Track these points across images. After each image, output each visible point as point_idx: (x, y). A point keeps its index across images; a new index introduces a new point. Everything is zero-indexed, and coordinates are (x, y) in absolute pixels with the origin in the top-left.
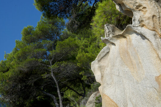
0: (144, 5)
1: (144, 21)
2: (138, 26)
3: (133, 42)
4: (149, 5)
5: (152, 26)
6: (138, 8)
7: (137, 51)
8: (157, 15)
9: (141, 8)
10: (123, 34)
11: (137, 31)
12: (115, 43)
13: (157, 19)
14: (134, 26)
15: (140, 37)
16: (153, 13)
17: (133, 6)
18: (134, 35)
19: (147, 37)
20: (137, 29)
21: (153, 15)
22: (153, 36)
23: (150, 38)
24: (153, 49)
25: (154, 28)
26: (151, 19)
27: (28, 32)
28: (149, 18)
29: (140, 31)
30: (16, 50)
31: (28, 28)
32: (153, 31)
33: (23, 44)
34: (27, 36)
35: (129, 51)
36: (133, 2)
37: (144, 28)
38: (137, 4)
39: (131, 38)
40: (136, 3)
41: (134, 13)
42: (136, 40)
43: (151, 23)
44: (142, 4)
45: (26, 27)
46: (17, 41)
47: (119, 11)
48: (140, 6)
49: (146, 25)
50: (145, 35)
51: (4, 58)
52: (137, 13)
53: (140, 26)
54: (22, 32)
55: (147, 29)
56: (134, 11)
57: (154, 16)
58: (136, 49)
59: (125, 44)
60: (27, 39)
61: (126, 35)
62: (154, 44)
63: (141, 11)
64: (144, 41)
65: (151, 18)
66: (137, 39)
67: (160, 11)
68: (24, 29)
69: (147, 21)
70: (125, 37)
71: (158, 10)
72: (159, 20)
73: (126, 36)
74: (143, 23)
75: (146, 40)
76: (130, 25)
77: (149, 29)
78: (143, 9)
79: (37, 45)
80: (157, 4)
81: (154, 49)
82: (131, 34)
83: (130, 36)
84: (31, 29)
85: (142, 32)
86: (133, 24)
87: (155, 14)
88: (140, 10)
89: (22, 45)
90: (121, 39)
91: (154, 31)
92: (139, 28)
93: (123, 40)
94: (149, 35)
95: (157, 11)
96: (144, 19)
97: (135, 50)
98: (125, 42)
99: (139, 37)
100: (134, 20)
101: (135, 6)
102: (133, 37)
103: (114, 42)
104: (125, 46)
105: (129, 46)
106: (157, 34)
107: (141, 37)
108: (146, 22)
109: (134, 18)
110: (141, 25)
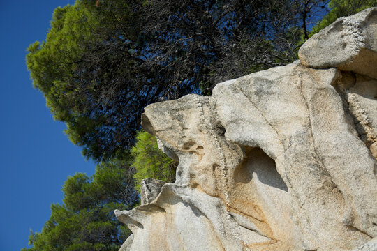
0: (200, 143)
1: (197, 176)
2: (185, 187)
3: (178, 221)
4: (207, 142)
5: (213, 186)
6: (188, 148)
7: (184, 240)
8: (221, 162)
9: (194, 148)
10: (157, 202)
11: (183, 196)
12: (142, 222)
13: (222, 172)
14: (177, 187)
15: (191, 211)
16: (213, 160)
17: (179, 144)
18: (180, 206)
19: (203, 211)
20: (183, 193)
21: (213, 163)
22: (215, 208)
23: (210, 213)
24: (214, 237)
25: (217, 190)
26: (210, 172)
27: (76, 187)
28: (206, 170)
29: (188, 197)
30: (52, 225)
31: (75, 177)
32: (215, 196)
33: (65, 211)
34: (73, 196)
35: (168, 240)
36: (178, 134)
37: (196, 191)
38: (186, 140)
39: (173, 213)
40: (183, 137)
41: (181, 157)
42: (182, 215)
43: (211, 180)
44: (196, 140)
45: (70, 177)
46: (54, 206)
47: (163, 151)
48: (191, 143)
49: (201, 183)
50: (199, 207)
51: (29, 243)
52: (187, 159)
53: (189, 185)
54: (64, 186)
55: (203, 193)
56: (180, 154)
57: (215, 166)
58: (182, 235)
59: (161, 225)
60: (73, 201)
61: (165, 206)
62: (217, 225)
63: (194, 154)
64: (198, 219)
65: (211, 168)
66: (184, 214)
67: (226, 155)
68: (67, 181)
69: (203, 176)
70: (163, 210)
71: (222, 154)
72: (226, 174)
73: (163, 207)
74: (196, 180)
75: (202, 217)
76: (169, 184)
77: (206, 192)
78: (198, 151)
79: (94, 214)
80: (220, 141)
81: (217, 237)
82: (175, 204)
83: (173, 207)
84: (82, 181)
85: (193, 199)
86: (176, 181)
87: (218, 162)
88: (192, 152)
89: (64, 215)
90: (154, 214)
91: (218, 197)
92: (188, 190)
93: (159, 217)
94: (207, 207)
95: (221, 156)
96: (196, 172)
97: (179, 238)
98: (162, 221)
99: (189, 210)
100: (180, 174)
101: (182, 144)
102: (178, 210)
103: (141, 220)
104: (162, 230)
105: (168, 229)
106: (223, 205)
107: (192, 209)
108: (199, 179)
109: (181, 168)
110: (192, 184)
